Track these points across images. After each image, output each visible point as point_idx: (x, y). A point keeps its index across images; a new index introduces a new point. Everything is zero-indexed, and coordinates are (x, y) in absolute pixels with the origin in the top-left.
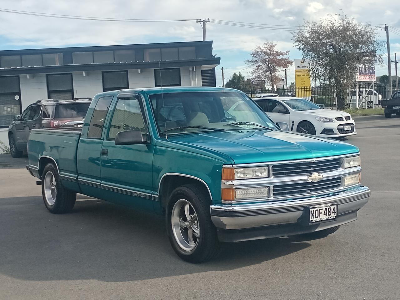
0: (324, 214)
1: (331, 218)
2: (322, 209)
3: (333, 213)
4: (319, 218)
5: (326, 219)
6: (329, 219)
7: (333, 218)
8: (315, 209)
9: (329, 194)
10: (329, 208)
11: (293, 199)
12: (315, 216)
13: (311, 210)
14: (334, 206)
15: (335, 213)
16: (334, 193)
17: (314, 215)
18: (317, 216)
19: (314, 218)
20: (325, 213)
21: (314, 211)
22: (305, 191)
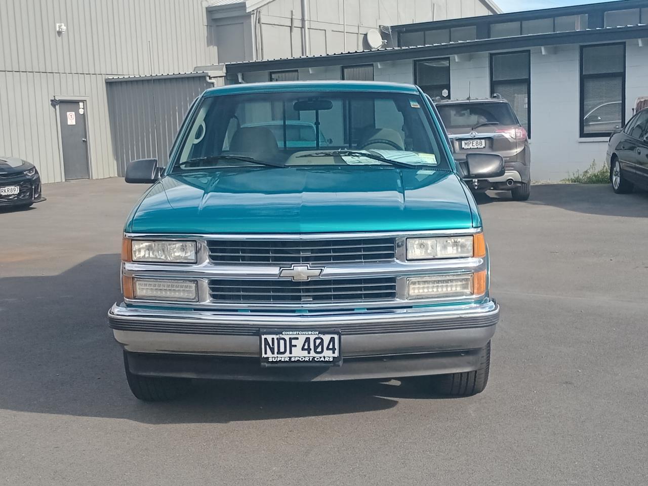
0: (303, 349)
1: (322, 359)
2: (297, 339)
3: (328, 349)
4: (287, 354)
5: (307, 359)
6: (316, 359)
7: (327, 359)
8: (278, 336)
9: (353, 310)
10: (316, 339)
11: (252, 311)
12: (276, 350)
13: (263, 337)
14: (333, 336)
15: (334, 350)
16: (368, 309)
17: (274, 348)
18: (282, 350)
19: (273, 353)
20: (306, 347)
21: (273, 339)
22: (298, 298)
